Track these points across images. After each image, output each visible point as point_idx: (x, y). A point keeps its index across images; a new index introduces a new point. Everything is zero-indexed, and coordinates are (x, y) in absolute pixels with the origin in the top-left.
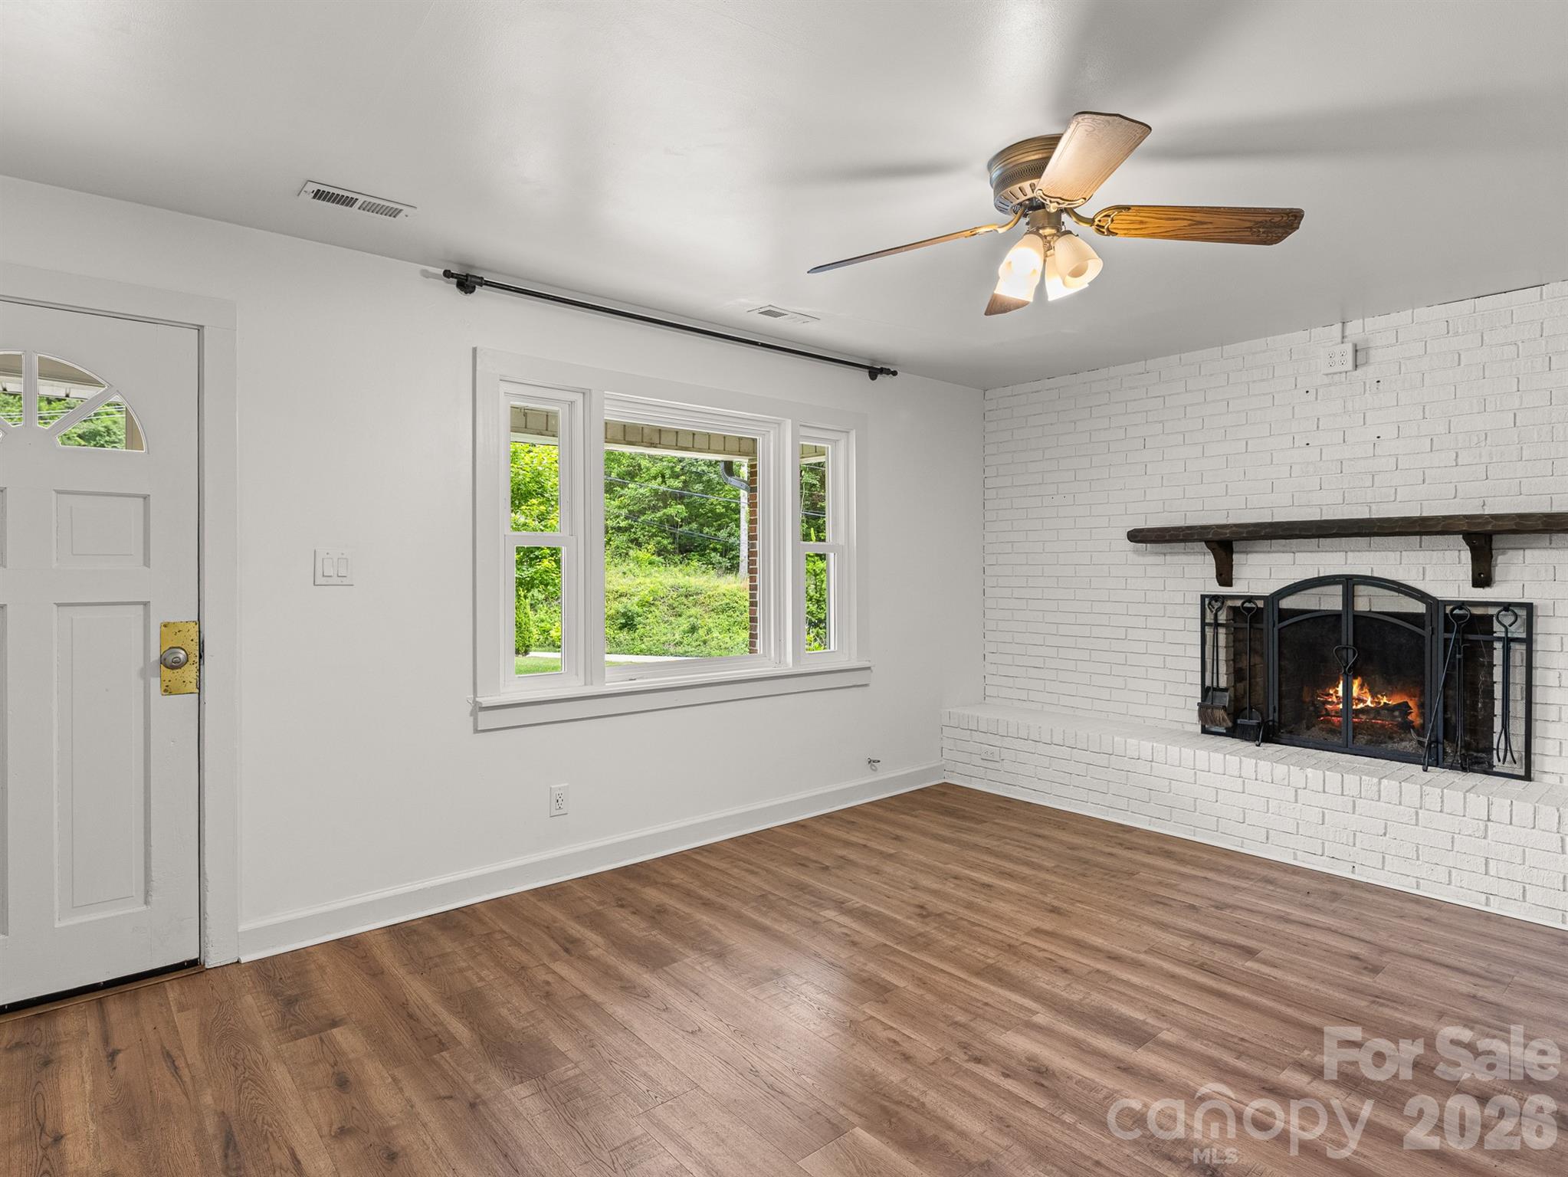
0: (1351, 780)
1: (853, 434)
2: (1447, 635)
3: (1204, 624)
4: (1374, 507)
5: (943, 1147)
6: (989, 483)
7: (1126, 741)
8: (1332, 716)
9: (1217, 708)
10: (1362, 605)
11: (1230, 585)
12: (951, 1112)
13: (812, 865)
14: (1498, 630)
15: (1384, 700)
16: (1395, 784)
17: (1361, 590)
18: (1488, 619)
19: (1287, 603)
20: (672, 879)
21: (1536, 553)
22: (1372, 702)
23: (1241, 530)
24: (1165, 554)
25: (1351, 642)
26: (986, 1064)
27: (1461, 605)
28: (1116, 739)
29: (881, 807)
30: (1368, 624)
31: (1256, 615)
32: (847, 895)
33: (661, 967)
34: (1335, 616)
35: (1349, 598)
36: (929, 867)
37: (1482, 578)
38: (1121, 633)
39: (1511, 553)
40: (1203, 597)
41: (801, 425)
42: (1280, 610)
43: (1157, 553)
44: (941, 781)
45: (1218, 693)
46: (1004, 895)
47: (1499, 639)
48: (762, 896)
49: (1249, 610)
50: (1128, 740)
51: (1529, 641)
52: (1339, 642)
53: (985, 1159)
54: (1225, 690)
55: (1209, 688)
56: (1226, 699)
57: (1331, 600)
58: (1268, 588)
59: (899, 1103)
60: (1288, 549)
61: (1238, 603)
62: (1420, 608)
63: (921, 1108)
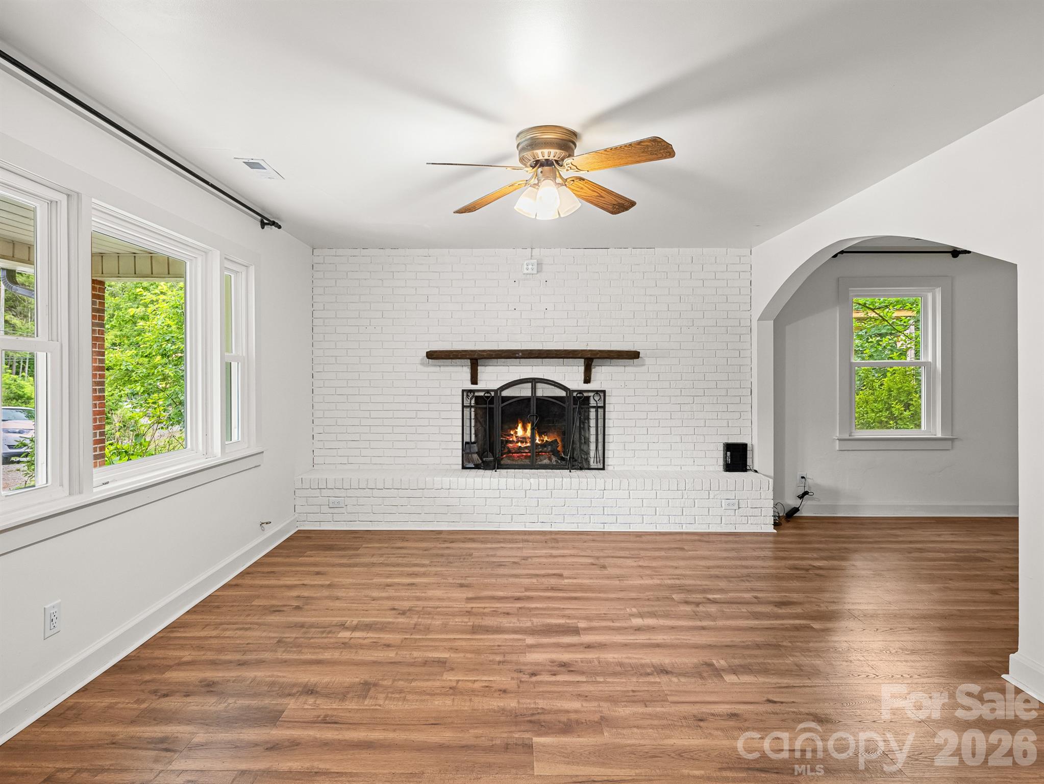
0: (551, 481)
1: (252, 270)
2: (574, 406)
3: (463, 407)
4: (544, 343)
5: (578, 722)
6: (316, 314)
7: (433, 480)
8: (513, 453)
9: (474, 453)
10: (539, 393)
11: (477, 384)
12: (559, 705)
13: (285, 609)
14: (592, 403)
15: (546, 439)
16: (569, 479)
17: (539, 385)
18: (588, 398)
19: (505, 393)
20: (182, 658)
21: (606, 367)
22: (539, 440)
23: (492, 353)
24: (440, 366)
25: (535, 412)
26: (540, 675)
27: (581, 392)
28: (427, 479)
29: (271, 556)
30: (544, 403)
31: (491, 400)
32: (344, 619)
33: (278, 720)
34: (527, 400)
35: (534, 389)
36: (364, 584)
37: (587, 380)
38: (413, 414)
39: (597, 368)
40: (463, 391)
41: (225, 258)
42: (503, 397)
43: (435, 366)
44: (296, 530)
45: (472, 445)
46: (426, 586)
47: (593, 407)
48: (279, 642)
49: (488, 397)
50: (435, 478)
51: (604, 407)
52: (529, 412)
53: (599, 717)
54: (474, 443)
55: (467, 443)
56: (475, 448)
57: (525, 391)
58: (496, 386)
59: (533, 715)
60: (505, 364)
61: (482, 394)
62: (563, 394)
63: (544, 711)
